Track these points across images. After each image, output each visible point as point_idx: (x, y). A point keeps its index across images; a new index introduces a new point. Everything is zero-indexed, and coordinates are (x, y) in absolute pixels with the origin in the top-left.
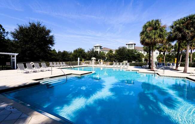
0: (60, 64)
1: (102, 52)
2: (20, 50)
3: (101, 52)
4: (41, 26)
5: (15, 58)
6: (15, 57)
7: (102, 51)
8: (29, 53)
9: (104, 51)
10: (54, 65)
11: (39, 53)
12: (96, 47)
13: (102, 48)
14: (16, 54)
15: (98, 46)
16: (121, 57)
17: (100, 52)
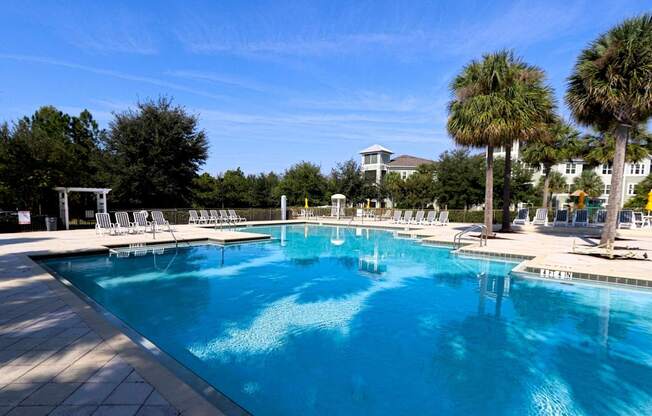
0: (219, 215)
1: (391, 173)
2: (118, 179)
3: (388, 172)
4: (169, 109)
5: (104, 200)
6: (105, 197)
7: (391, 168)
8: (137, 188)
9: (399, 168)
10: (202, 219)
11: (164, 186)
12: (367, 155)
13: (392, 157)
14: (106, 191)
15: (375, 154)
16: (449, 189)
17: (383, 172)
